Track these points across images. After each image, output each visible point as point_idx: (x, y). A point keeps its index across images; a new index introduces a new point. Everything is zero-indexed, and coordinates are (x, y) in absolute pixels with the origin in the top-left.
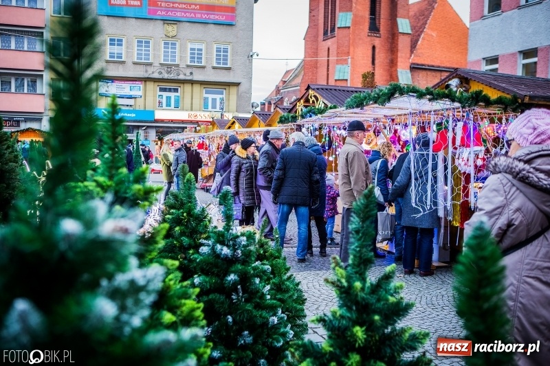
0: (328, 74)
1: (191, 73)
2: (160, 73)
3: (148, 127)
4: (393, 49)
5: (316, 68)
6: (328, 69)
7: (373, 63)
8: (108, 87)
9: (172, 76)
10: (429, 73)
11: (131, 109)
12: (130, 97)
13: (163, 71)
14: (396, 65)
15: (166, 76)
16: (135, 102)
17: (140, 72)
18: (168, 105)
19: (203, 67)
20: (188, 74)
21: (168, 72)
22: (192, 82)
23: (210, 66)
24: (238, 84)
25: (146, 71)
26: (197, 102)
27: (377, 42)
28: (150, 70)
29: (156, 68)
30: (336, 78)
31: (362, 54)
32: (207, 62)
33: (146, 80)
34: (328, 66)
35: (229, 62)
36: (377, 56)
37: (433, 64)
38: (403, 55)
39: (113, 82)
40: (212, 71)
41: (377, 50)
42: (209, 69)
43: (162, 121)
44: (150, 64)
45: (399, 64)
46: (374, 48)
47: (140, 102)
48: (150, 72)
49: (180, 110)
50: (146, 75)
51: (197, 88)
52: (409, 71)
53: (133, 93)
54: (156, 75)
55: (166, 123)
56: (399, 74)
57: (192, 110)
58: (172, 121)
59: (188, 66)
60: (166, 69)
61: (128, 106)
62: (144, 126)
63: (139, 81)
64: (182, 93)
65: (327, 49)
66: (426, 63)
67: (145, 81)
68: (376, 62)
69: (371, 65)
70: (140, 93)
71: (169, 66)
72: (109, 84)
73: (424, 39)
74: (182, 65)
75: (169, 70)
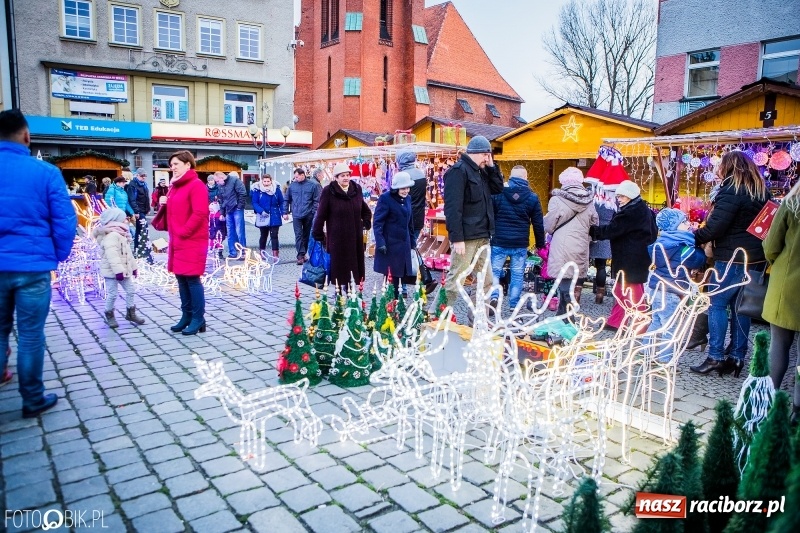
0: (329, 90)
1: (205, 67)
2: (156, 64)
3: (141, 149)
4: (407, 62)
5: (313, 82)
6: (329, 83)
7: (385, 78)
8: (68, 83)
9: (174, 70)
10: (445, 92)
11: (110, 119)
12: (107, 101)
13: (159, 61)
14: (412, 80)
15: (165, 69)
16: (117, 110)
17: (121, 61)
18: (170, 115)
19: (222, 59)
20: (200, 68)
21: (169, 64)
22: (207, 81)
23: (233, 57)
24: (273, 87)
25: (133, 60)
26: (216, 112)
27: (389, 52)
28: (139, 58)
29: (148, 56)
30: (346, 93)
31: (372, 65)
32: (227, 51)
33: (132, 74)
34: (329, 79)
35: (260, 53)
36: (389, 70)
37: (448, 81)
38: (420, 69)
39: (76, 75)
40: (237, 64)
41: (389, 62)
42: (231, 61)
43: (162, 140)
44: (138, 49)
45: (415, 80)
46: (386, 59)
47: (125, 109)
48: (138, 61)
49: (189, 123)
50: (133, 67)
51: (214, 90)
52: (425, 89)
53: (111, 94)
54: (149, 67)
55: (170, 143)
56: (416, 92)
57: (208, 124)
58: (179, 140)
59: (200, 56)
60: (164, 58)
61: (104, 115)
62: (134, 148)
63: (121, 75)
64: (191, 97)
65: (327, 59)
66: (442, 80)
67: (132, 76)
68: (389, 76)
69: (382, 79)
70: (124, 95)
71: (169, 54)
72: (69, 78)
73: (437, 53)
74: (190, 54)
75: (170, 59)
